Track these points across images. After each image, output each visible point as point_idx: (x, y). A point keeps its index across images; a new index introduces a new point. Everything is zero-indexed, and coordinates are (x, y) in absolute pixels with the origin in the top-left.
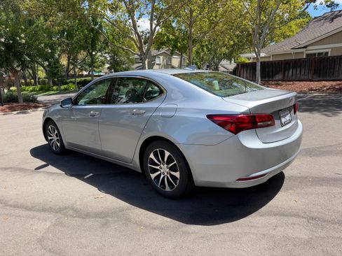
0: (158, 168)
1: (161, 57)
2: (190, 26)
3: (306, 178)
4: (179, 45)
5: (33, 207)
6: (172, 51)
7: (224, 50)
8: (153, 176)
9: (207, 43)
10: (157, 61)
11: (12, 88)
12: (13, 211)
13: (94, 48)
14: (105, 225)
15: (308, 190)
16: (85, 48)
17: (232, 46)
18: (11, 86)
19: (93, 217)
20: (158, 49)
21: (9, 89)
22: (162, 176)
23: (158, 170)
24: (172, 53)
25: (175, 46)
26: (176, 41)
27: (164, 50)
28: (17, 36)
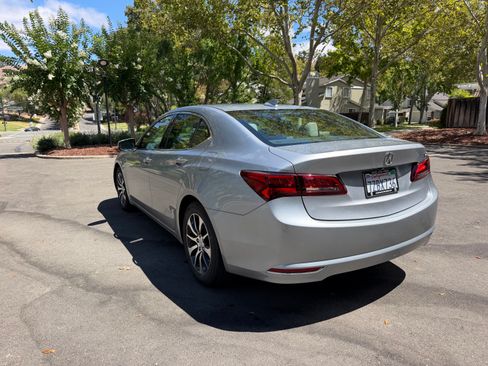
0: (195, 240)
1: (335, 88)
2: (377, 41)
3: (438, 290)
4: (362, 68)
5: (50, 267)
6: (351, 78)
7: (439, 77)
8: (191, 250)
9: (407, 67)
10: (327, 94)
11: (142, 127)
12: (26, 269)
13: (238, 75)
14: (103, 303)
15: (422, 309)
16: (226, 76)
17: (452, 71)
18: (140, 124)
19: (99, 292)
20: (329, 76)
21: (138, 128)
22: (198, 252)
23: (194, 243)
24: (349, 83)
25: (356, 72)
26: (358, 63)
27: (340, 77)
28: (133, 60)
